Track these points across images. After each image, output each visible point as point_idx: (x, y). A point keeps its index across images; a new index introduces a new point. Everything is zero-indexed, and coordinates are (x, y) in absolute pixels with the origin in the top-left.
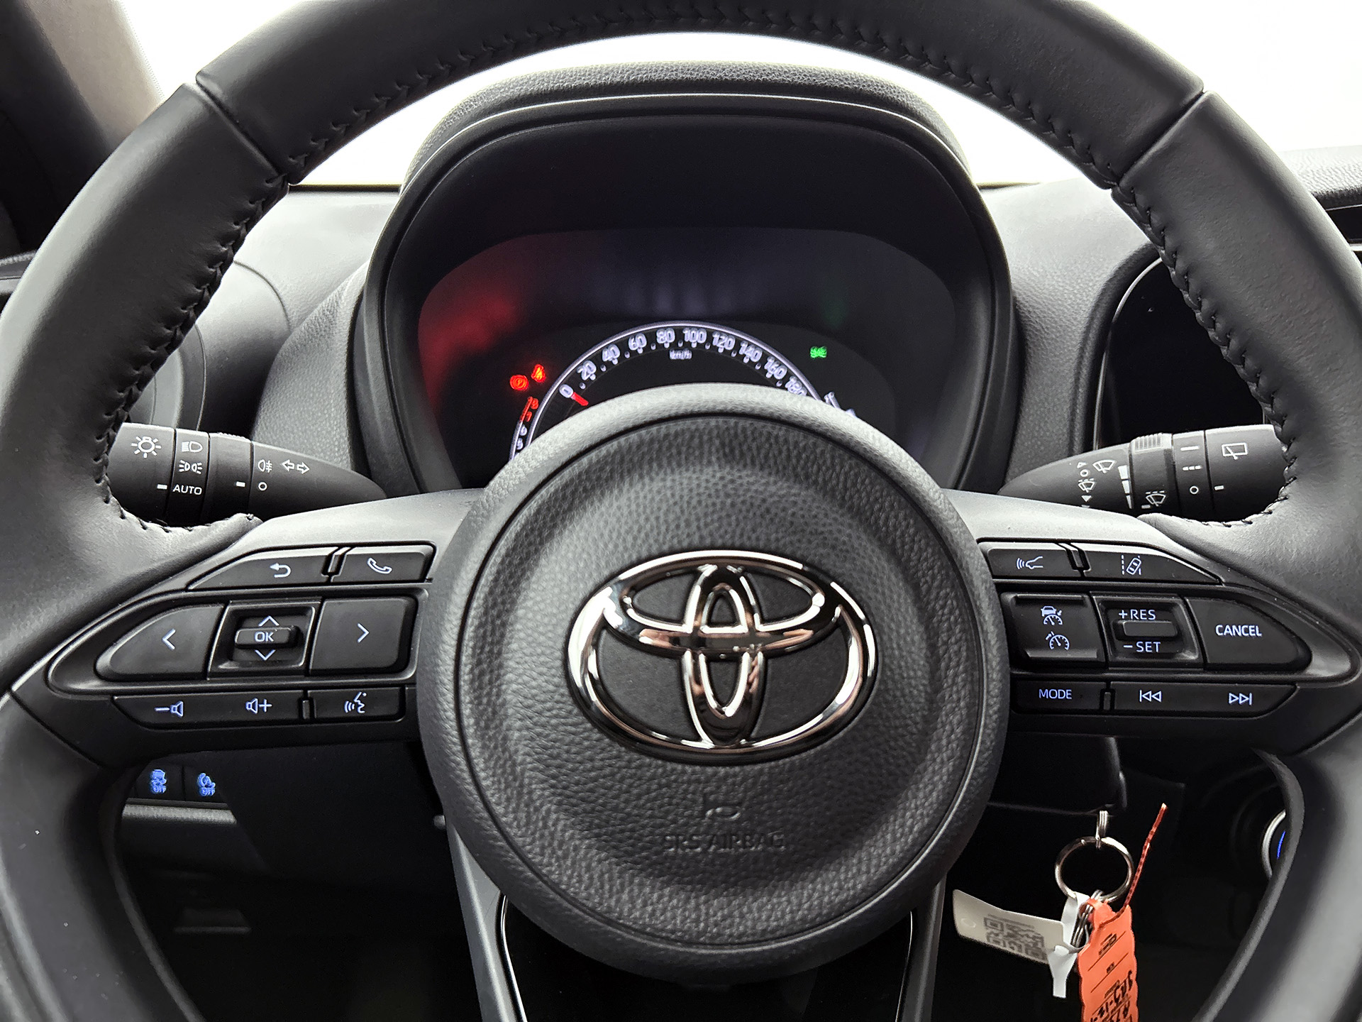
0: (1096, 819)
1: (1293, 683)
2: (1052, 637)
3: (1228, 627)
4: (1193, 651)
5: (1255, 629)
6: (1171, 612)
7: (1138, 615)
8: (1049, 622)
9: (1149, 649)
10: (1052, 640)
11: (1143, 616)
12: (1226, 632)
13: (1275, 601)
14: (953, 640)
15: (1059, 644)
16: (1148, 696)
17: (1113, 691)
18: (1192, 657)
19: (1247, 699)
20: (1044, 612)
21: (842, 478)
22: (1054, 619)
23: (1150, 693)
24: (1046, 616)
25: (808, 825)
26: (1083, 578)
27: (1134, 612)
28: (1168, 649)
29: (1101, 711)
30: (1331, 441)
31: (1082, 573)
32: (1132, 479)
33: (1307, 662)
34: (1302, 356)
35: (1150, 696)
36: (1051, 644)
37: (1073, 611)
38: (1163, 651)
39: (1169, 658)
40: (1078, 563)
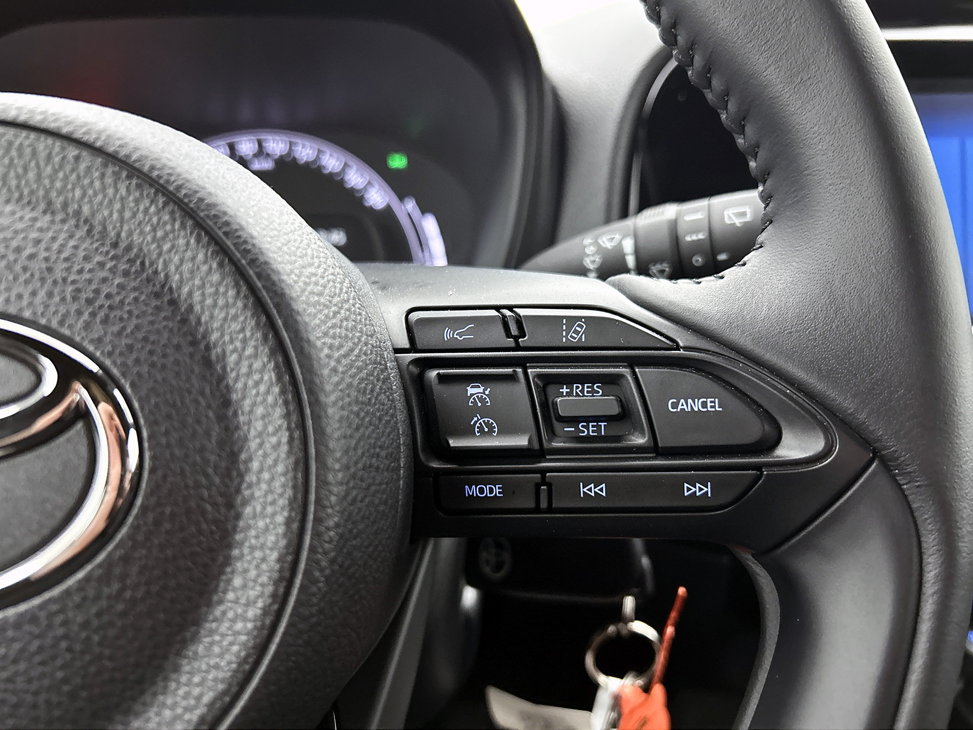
0: (620, 606)
1: (758, 467)
2: (477, 421)
3: (682, 401)
4: (643, 434)
5: (714, 402)
6: (618, 384)
7: (582, 391)
8: (475, 402)
9: (593, 431)
10: (478, 425)
11: (588, 392)
12: (680, 407)
13: (740, 368)
14: (271, 429)
15: (486, 430)
16: (590, 490)
17: (549, 486)
18: (640, 440)
19: (706, 489)
20: (471, 391)
21: (117, 206)
22: (481, 400)
23: (592, 485)
24: (472, 395)
25: (35, 706)
26: (518, 348)
27: (578, 387)
28: (613, 433)
29: (537, 509)
30: (806, 169)
31: (517, 342)
32: (637, 252)
33: (777, 441)
34: (770, 66)
35: (592, 490)
36: (476, 430)
37: (502, 388)
38: (611, 434)
39: (618, 442)
40: (514, 331)
